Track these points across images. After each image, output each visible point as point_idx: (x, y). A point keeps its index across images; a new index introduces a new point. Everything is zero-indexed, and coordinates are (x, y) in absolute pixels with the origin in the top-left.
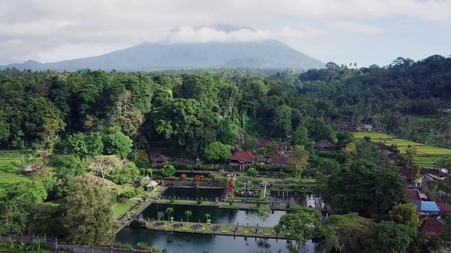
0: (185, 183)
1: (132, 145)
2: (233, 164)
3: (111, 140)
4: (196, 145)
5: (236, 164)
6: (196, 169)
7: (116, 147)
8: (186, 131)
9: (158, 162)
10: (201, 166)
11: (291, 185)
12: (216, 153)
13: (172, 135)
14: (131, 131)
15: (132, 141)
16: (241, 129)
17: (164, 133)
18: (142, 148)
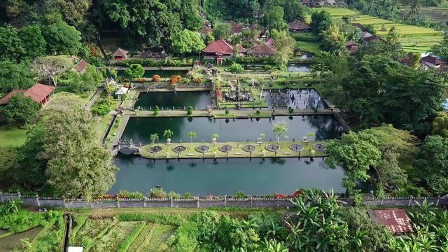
0: (159, 85)
1: (80, 38)
2: (209, 58)
3: (54, 34)
4: (160, 35)
5: (212, 58)
6: (165, 66)
7: (61, 42)
8: (146, 17)
9: (116, 57)
10: (171, 61)
11: (280, 80)
12: (189, 45)
13: (130, 23)
14: (75, 20)
15: (79, 33)
16: (201, 8)
17: (120, 21)
18: (92, 40)
